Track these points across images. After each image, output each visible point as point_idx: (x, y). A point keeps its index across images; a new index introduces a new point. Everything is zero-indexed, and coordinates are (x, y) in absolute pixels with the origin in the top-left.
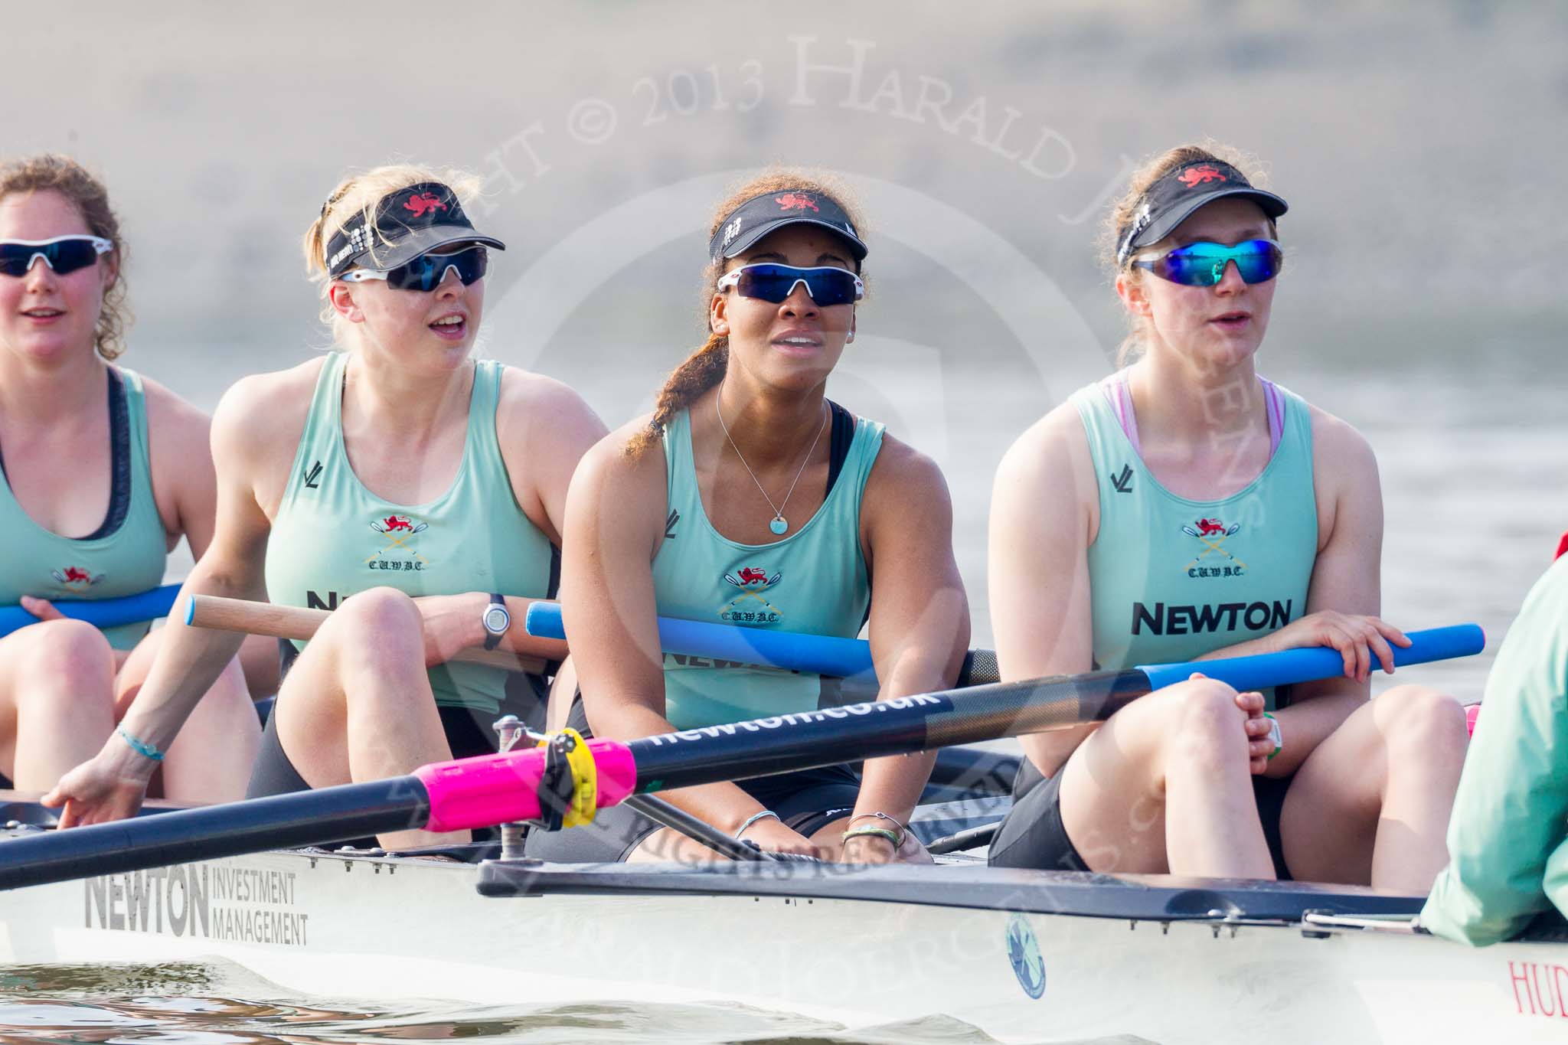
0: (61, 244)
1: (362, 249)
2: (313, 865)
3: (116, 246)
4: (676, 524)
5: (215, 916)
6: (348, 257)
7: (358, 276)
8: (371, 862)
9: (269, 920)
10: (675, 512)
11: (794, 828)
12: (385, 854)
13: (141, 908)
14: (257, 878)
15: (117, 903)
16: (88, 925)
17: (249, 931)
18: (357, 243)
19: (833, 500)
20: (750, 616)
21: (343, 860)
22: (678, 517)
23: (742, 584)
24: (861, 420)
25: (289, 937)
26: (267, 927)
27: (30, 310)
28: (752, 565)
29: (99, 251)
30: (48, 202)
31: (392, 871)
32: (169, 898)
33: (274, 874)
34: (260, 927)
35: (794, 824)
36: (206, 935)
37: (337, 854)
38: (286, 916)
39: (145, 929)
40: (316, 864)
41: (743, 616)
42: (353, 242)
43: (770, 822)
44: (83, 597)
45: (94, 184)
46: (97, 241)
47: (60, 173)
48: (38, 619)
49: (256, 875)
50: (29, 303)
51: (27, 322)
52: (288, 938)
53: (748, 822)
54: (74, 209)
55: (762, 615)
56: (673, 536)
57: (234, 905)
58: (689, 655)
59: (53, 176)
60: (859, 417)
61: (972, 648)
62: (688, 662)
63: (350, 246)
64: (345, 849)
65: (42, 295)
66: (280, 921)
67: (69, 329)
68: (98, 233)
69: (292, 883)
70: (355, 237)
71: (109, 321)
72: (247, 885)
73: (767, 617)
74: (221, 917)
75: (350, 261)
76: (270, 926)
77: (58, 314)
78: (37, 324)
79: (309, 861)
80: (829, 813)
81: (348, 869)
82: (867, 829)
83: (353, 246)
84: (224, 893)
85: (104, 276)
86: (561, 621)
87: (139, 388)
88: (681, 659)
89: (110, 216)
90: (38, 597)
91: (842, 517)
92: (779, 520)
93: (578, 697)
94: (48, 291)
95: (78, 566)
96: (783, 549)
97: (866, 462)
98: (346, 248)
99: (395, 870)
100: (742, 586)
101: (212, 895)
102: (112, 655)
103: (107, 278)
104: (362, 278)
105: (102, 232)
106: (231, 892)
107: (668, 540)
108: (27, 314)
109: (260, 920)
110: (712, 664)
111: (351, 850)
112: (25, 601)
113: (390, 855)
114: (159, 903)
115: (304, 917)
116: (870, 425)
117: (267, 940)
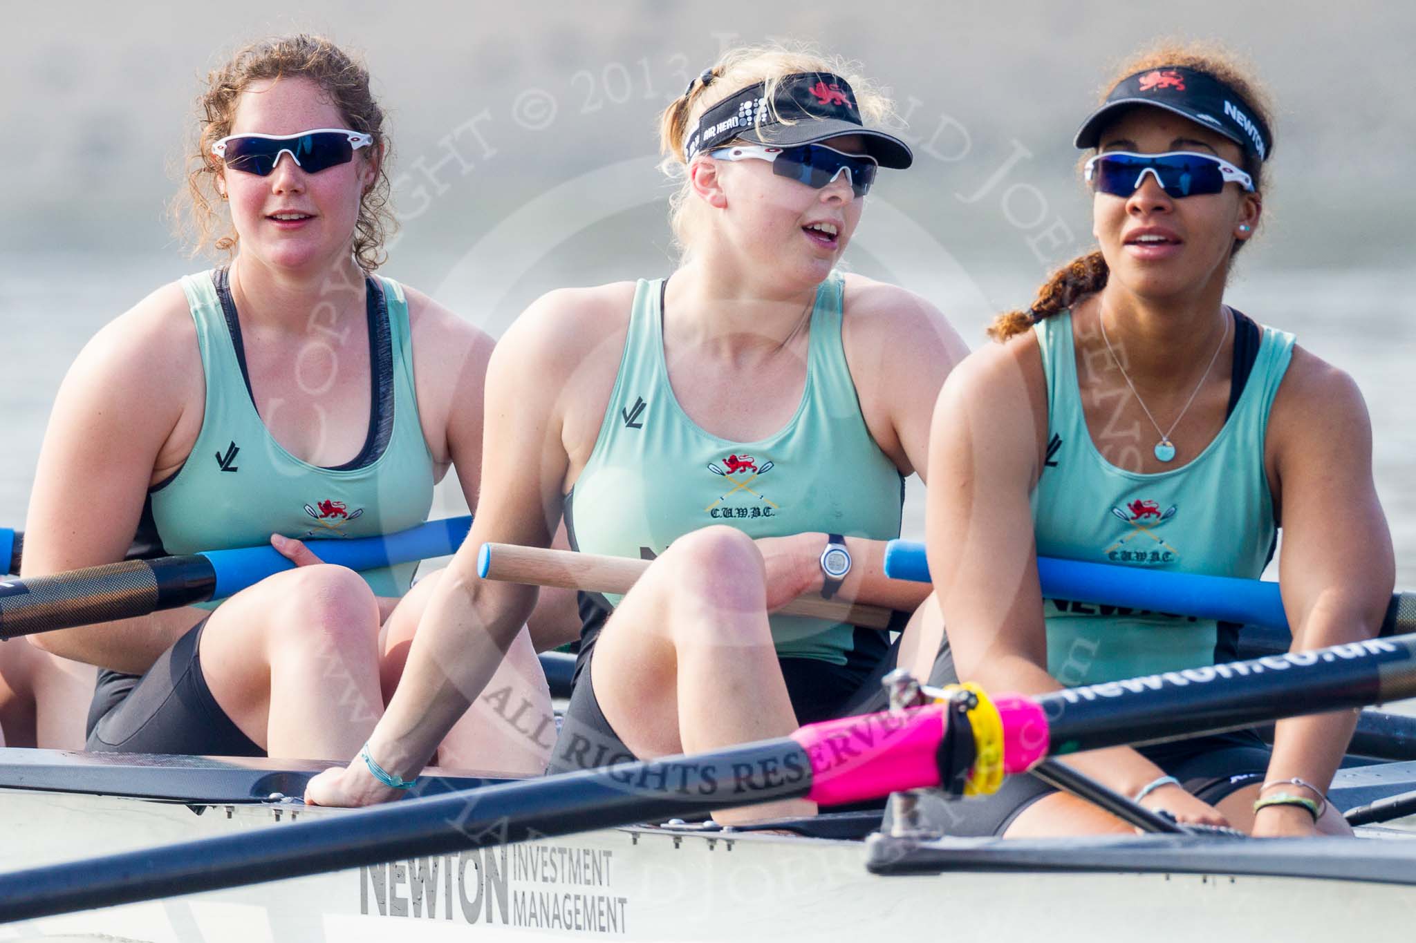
0: (314, 136)
1: (749, 124)
2: (635, 841)
3: (377, 141)
4: (1059, 450)
5: (516, 900)
6: (730, 130)
7: (737, 153)
8: (704, 837)
9: (580, 904)
10: (1057, 437)
11: (1196, 795)
12: (722, 828)
13: (427, 891)
14: (566, 857)
15: (399, 886)
16: (364, 910)
17: (556, 917)
18: (746, 117)
19: (1236, 423)
20: (1141, 556)
21: (671, 835)
22: (1060, 442)
23: (1133, 518)
24: (1268, 330)
25: (604, 924)
26: (577, 912)
27: (275, 214)
28: (1145, 497)
29: (355, 146)
30: (296, 90)
31: (729, 848)
32: (461, 879)
33: (586, 852)
34: (570, 913)
35: (1197, 790)
36: (506, 921)
37: (664, 829)
38: (601, 899)
39: (432, 916)
40: (638, 839)
41: (1134, 556)
42: (741, 114)
43: (1170, 790)
44: (339, 534)
45: (354, 70)
46: (352, 134)
47: (312, 59)
48: (291, 563)
49: (565, 852)
50: (275, 205)
51: (273, 227)
52: (602, 925)
53: (1146, 789)
54: (327, 98)
55: (1155, 554)
56: (1054, 464)
57: (538, 887)
58: (1071, 599)
59: (304, 61)
60: (1265, 327)
61: (1397, 590)
62: (1070, 606)
63: (737, 118)
64: (673, 823)
65: (288, 196)
66: (593, 906)
67: (320, 234)
68: (355, 127)
69: (608, 862)
70: (745, 110)
71: (370, 226)
72: (554, 865)
73: (1161, 556)
74: (523, 902)
75: (732, 134)
76: (582, 912)
77: (309, 217)
78: (283, 229)
79: (631, 836)
80: (1234, 780)
81: (677, 846)
82: (1282, 797)
83: (739, 118)
84: (526, 874)
85: (363, 175)
86: (926, 562)
87: (401, 298)
88: (1061, 605)
89: (372, 106)
90: (291, 536)
91: (1245, 442)
92: (1164, 445)
93: (945, 647)
94: (295, 192)
95: (333, 500)
96: (1178, 479)
97: (1273, 377)
98: (730, 120)
99: (733, 847)
100: (1132, 521)
101: (513, 877)
102: (376, 603)
103: (367, 176)
104: (744, 155)
105: (361, 126)
106: (535, 873)
107: (1049, 469)
108: (272, 218)
109: (570, 905)
110: (1098, 611)
111: (681, 824)
112: (276, 539)
113: (728, 829)
114: (448, 886)
115: (623, 901)
116: (1278, 336)
117: (578, 928)
